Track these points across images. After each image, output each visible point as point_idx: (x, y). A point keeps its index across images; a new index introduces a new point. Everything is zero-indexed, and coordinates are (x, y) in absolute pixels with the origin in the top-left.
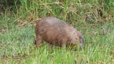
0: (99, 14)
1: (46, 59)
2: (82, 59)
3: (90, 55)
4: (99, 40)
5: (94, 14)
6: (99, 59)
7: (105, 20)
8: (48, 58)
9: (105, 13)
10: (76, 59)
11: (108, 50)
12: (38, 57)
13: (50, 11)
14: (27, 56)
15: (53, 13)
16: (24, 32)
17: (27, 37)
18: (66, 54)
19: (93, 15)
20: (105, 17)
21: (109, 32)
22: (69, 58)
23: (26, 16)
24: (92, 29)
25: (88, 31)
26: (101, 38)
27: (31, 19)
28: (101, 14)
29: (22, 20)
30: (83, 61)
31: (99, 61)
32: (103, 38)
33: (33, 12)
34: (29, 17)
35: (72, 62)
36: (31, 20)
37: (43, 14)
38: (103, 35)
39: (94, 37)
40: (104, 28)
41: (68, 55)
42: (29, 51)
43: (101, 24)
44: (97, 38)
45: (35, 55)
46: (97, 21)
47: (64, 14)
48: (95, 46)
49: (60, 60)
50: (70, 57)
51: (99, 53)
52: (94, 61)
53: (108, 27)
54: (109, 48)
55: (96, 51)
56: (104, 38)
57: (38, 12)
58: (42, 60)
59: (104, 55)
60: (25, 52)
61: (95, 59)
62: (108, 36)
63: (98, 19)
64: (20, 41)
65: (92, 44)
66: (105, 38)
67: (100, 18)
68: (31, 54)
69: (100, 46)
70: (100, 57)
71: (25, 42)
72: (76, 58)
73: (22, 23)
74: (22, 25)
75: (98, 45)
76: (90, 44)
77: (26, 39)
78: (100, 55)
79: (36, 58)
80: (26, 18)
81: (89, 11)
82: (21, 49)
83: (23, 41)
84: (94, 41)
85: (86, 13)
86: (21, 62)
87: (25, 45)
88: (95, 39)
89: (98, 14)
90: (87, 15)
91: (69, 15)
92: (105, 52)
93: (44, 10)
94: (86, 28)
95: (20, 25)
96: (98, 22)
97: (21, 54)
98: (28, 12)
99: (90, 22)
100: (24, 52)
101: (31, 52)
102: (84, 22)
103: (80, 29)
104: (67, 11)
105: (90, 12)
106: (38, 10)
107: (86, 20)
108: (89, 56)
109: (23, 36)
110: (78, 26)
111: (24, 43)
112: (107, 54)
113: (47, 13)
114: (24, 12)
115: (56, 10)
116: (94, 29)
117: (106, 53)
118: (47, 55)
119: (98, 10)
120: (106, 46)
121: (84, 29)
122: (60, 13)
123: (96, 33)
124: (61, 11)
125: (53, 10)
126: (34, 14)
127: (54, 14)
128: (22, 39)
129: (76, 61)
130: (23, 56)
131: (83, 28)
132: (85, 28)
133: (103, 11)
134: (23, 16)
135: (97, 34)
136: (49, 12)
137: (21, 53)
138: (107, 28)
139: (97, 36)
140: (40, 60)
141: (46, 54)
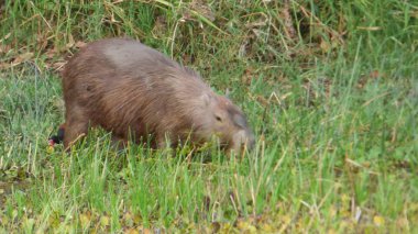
0: (295, 27)
1: (100, 188)
2: (232, 193)
3: (261, 179)
4: (295, 124)
5: (278, 25)
6: (294, 191)
7: (318, 49)
8: (106, 187)
9: (318, 26)
10: (208, 193)
11: (327, 160)
12: (70, 182)
13: (117, 17)
14: (29, 179)
15: (129, 23)
16: (19, 92)
17: (30, 111)
18: (172, 174)
19: (273, 31)
20: (318, 40)
21: (330, 94)
22: (182, 186)
23: (29, 31)
24: (270, 83)
25: (257, 91)
26: (304, 114)
27: (46, 43)
28: (305, 30)
29: (12, 47)
30: (236, 201)
31: (295, 200)
32: (309, 115)
33: (55, 18)
34: (38, 37)
35: (193, 204)
36: (47, 47)
37: (93, 25)
38: (311, 103)
39: (277, 111)
40: (315, 77)
41: (178, 178)
42: (37, 160)
43: (304, 63)
44: (286, 115)
45: (58, 176)
46: (288, 52)
47: (167, 26)
48: (279, 146)
49: (149, 196)
50: (186, 182)
51: (294, 171)
52: (274, 198)
53: (330, 75)
54: (331, 151)
55: (282, 165)
56: (311, 115)
57: (71, 17)
58: (83, 194)
59: (312, 178)
60: (23, 164)
61: (280, 192)
62: (326, 109)
63: (293, 46)
64: (6, 125)
65: (271, 137)
66: (318, 116)
67: (301, 41)
68: (44, 171)
69: (297, 144)
70: (298, 186)
71: (23, 127)
72: (208, 187)
73: (13, 60)
74: (14, 64)
75: (290, 141)
76: (262, 136)
77: (26, 117)
78: (298, 176)
79: (64, 186)
80: (29, 40)
81: (259, 16)
82: (9, 155)
83: (14, 125)
84: (278, 127)
85: (247, 24)
86: (9, 200)
87: (22, 139)
88: (279, 120)
89: (292, 29)
90: (252, 32)
91: (185, 32)
92: (316, 166)
93: (93, 11)
94: (248, 79)
95: (7, 66)
96: (293, 56)
97: (7, 172)
98: (37, 19)
99: (263, 58)
100: (19, 164)
101: (43, 165)
102: (239, 57)
103: (228, 82)
104: (179, 16)
105: (264, 19)
106: (74, 10)
107: (248, 49)
108: (257, 180)
109: (17, 106)
110: (217, 70)
111: (19, 131)
112: (323, 176)
113: (107, 24)
114: (19, 19)
115: (137, 10)
116: (277, 85)
117: (320, 172)
118: (103, 176)
119: (291, 13)
120: (321, 144)
121: (239, 84)
122: (153, 24)
123: (284, 97)
124: (156, 15)
125: (127, 13)
126: (59, 27)
127: (131, 26)
128: (13, 115)
129: (208, 199)
130: (15, 179)
131: (237, 79)
132: (244, 78)
133: (311, 16)
134: (18, 32)
135: (287, 102)
136: (114, 20)
137: (9, 168)
138: (325, 78)
139: (287, 108)
140: (78, 193)
141: (100, 172)
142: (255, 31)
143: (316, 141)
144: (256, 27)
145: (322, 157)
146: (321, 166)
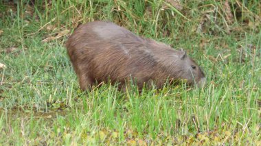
0: (233, 13)
1: (112, 115)
2: (194, 117)
3: (212, 108)
4: (233, 74)
5: (222, 12)
6: (233, 116)
7: (246, 27)
8: (115, 114)
9: (247, 12)
10: (179, 117)
11: (253, 96)
12: (93, 111)
13: (121, 7)
14: (68, 109)
15: (129, 11)
16: (61, 55)
17: (68, 66)
19: (219, 16)
20: (246, 21)
21: (255, 55)
22: (163, 113)
23: (67, 17)
24: (217, 48)
25: (209, 53)
26: (238, 67)
27: (77, 24)
28: (239, 15)
29: (57, 26)
30: (196, 122)
31: (233, 121)
32: (241, 68)
33: (83, 8)
34: (72, 20)
35: (170, 124)
36: (78, 26)
37: (106, 12)
38: (243, 61)
39: (222, 66)
40: (245, 44)
41: (160, 108)
42: (72, 97)
43: (238, 35)
44: (227, 68)
45: (85, 107)
46: (228, 28)
47: (153, 13)
48: (223, 88)
49: (142, 119)
50: (165, 111)
51: (232, 103)
52: (220, 120)
53: (255, 43)
54: (256, 90)
55: (225, 99)
56: (243, 68)
57: (93, 8)
58: (101, 118)
59: (244, 107)
60: (64, 100)
61: (223, 116)
62: (252, 64)
63: (231, 25)
64: (53, 76)
65: (218, 82)
66: (247, 69)
67: (236, 22)
68: (77, 104)
69: (235, 86)
70: (236, 113)
71: (63, 76)
72: (179, 113)
73: (57, 34)
74: (57, 37)
75: (230, 84)
76: (213, 81)
77: (65, 70)
78: (236, 107)
79: (89, 113)
80: (67, 22)
81: (210, 6)
82: (55, 93)
83: (58, 76)
84: (222, 76)
85: (203, 12)
86: (55, 122)
87: (63, 84)
88: (223, 71)
89: (231, 15)
90: (205, 17)
91: (164, 17)
92: (246, 100)
93: (106, 4)
94: (204, 46)
95: (53, 38)
96: (231, 31)
97: (54, 105)
98: (72, 9)
99: (213, 32)
100: (61, 100)
101: (76, 100)
102: (198, 32)
103: (190, 47)
104: (160, 7)
105: (213, 8)
106: (95, 3)
107: (204, 27)
108: (210, 109)
109: (59, 63)
110: (184, 40)
111: (61, 79)
112: (251, 106)
113: (115, 11)
114: (61, 9)
115: (134, 3)
116: (221, 49)
117: (249, 104)
118: (114, 107)
119: (230, 4)
120: (249, 86)
121: (198, 49)
122: (144, 11)
123: (226, 57)
124: (146, 6)
125: (128, 5)
126: (85, 14)
127: (130, 13)
128: (57, 69)
129: (179, 121)
130: (58, 109)
131: (196, 46)
132: (201, 45)
133: (243, 6)
134: (60, 17)
135: (228, 60)
136: (119, 9)
137: (55, 102)
138: (251, 45)
139: (228, 64)
140: (98, 118)
141: (111, 107)
142: (208, 16)
143: (246, 84)
144: (208, 14)
145: (250, 95)
146: (249, 100)
